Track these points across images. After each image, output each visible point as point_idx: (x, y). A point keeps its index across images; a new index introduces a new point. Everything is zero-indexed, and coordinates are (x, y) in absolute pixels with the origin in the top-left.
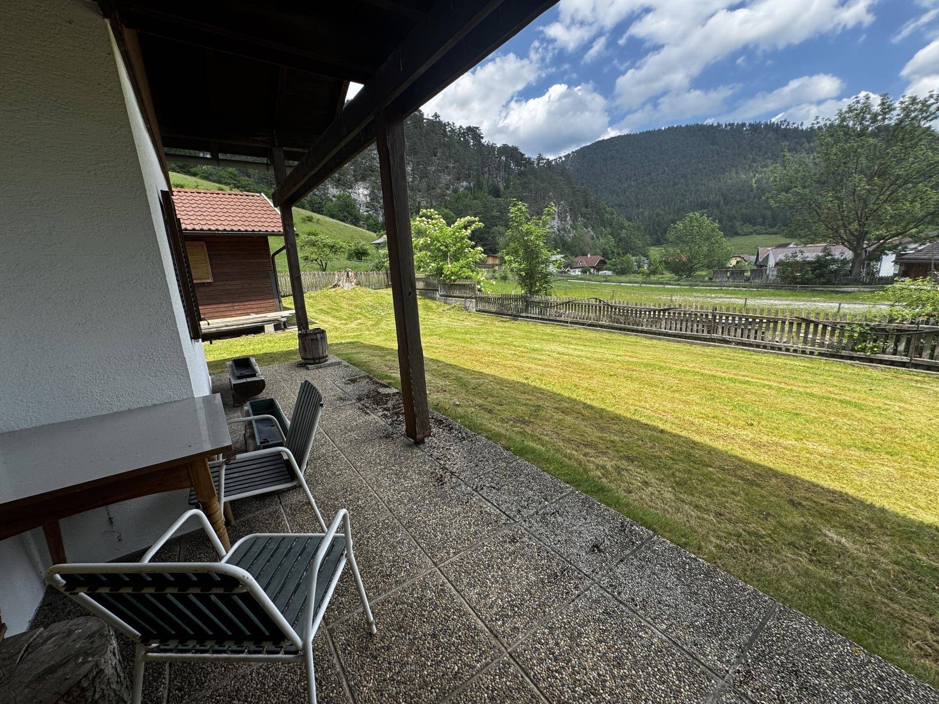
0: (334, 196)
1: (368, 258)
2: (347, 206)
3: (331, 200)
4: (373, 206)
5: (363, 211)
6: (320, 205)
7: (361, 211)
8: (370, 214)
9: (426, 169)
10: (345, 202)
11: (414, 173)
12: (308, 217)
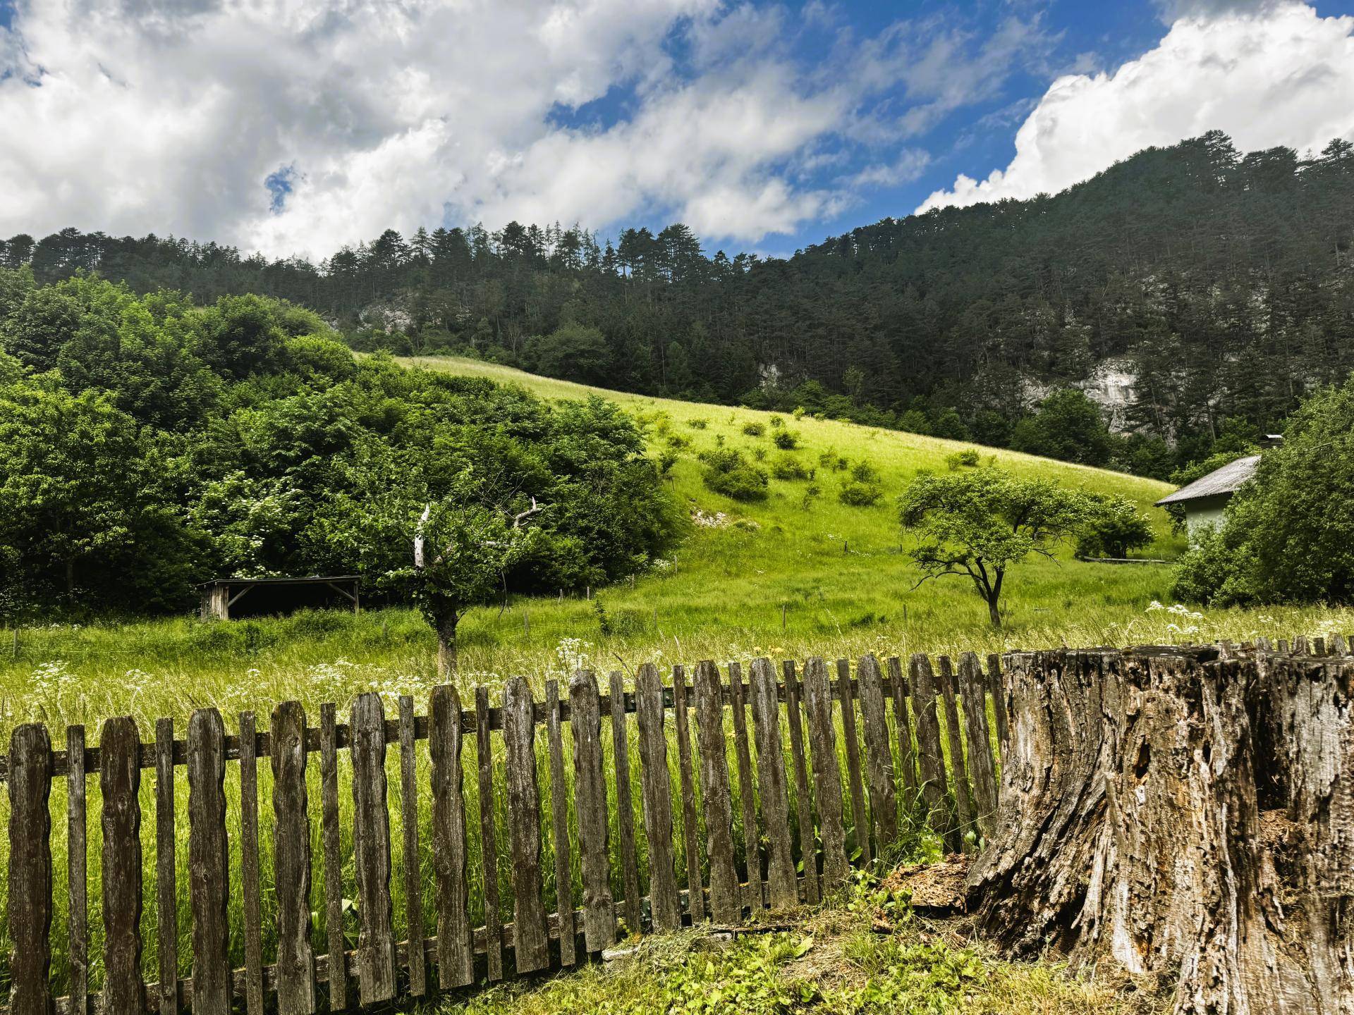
0: (1037, 405)
1: (1144, 552)
2: (1073, 421)
3: (1031, 415)
4: (1149, 413)
5: (1117, 429)
6: (1001, 431)
7: (1112, 430)
8: (1139, 436)
9: (1315, 288)
10: (1069, 413)
11: (1275, 307)
12: (965, 455)
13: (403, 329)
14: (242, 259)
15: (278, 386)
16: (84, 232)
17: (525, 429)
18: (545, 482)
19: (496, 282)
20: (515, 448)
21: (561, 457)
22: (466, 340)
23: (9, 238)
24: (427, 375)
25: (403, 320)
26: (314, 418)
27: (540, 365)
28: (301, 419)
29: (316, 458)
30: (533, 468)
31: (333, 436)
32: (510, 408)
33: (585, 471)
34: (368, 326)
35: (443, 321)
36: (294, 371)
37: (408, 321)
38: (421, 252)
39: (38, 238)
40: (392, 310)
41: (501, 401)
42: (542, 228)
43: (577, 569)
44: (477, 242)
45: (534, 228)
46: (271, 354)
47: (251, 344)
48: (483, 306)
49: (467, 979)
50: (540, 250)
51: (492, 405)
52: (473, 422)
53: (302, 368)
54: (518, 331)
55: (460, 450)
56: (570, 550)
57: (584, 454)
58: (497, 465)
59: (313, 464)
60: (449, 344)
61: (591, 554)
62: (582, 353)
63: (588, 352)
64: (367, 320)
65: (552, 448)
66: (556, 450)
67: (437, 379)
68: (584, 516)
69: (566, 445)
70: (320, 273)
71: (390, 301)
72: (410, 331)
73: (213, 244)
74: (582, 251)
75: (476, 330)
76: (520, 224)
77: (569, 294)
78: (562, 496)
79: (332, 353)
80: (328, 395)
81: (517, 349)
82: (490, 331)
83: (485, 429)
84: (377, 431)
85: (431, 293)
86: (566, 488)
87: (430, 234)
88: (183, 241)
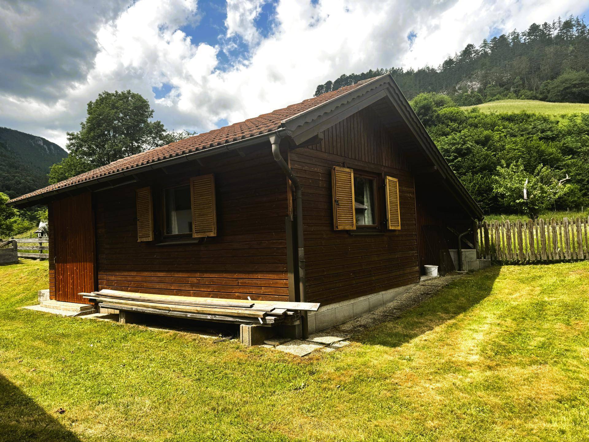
13: (476, 90)
14: (404, 72)
15: (438, 131)
16: (348, 75)
17: (547, 136)
18: (558, 160)
19: (524, 58)
20: (543, 146)
21: (567, 147)
22: (508, 89)
23: (325, 83)
24: (497, 116)
25: (476, 85)
26: (458, 144)
27: (549, 96)
28: (454, 144)
29: (460, 159)
30: (552, 154)
31: (466, 149)
32: (540, 127)
33: (580, 152)
34: (460, 91)
35: (496, 82)
36: (443, 123)
37: (479, 86)
38: (485, 51)
39: (333, 81)
40: (471, 82)
41: (535, 124)
42: (550, 23)
43: (576, 199)
44: (513, 39)
45: (546, 24)
46: (434, 118)
47: (426, 115)
48: (517, 71)
49: (583, 258)
50: (549, 35)
51: (531, 127)
52: (522, 135)
53: (446, 121)
54: (536, 80)
55: (517, 149)
56: (572, 190)
57: (580, 144)
58: (535, 154)
59: (459, 161)
60: (500, 93)
61: (584, 192)
62: (575, 86)
63: (578, 84)
64: (460, 89)
65: (562, 143)
66: (564, 144)
67: (502, 117)
68: (579, 174)
69: (569, 141)
70: (438, 72)
71: (470, 78)
72: (480, 90)
73: (393, 68)
74: (575, 29)
75: (513, 84)
76: (537, 24)
77: (567, 55)
78: (568, 166)
79: (457, 113)
80: (462, 134)
81: (536, 89)
82: (521, 83)
83: (528, 138)
84: (482, 145)
85: (490, 70)
86: (569, 162)
87: (489, 42)
88: (382, 70)
